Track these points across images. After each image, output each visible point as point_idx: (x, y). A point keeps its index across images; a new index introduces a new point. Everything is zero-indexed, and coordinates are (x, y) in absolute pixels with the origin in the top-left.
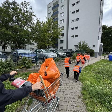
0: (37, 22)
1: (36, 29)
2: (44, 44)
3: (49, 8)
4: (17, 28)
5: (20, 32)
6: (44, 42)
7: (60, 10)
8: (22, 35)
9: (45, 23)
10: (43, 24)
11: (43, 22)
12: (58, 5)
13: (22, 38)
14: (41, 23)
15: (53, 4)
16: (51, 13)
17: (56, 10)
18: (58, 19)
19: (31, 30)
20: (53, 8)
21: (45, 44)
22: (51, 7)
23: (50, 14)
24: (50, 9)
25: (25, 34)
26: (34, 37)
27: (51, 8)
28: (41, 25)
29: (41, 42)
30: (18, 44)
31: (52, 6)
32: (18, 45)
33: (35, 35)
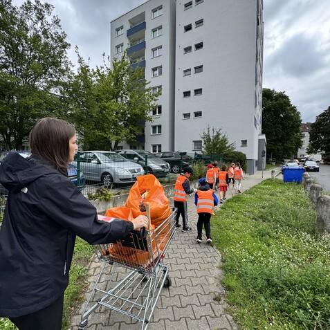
1: (75, 91)
2: (102, 136)
3: (118, 30)
4: (10, 83)
5: (23, 96)
6: (103, 129)
7: (150, 41)
8: (27, 108)
9: (105, 73)
10: (100, 75)
11: (98, 70)
12: (143, 26)
13: (27, 117)
14: (94, 73)
15: (129, 21)
16: (122, 45)
17: (139, 39)
18: (143, 64)
19: (59, 93)
20: (129, 33)
22: (122, 28)
23: (120, 49)
24: (120, 33)
25: (39, 105)
26: (71, 114)
27: (124, 32)
28: (94, 79)
29: (93, 129)
30: (15, 136)
31: (127, 27)
32: (12, 138)
33: (72, 109)
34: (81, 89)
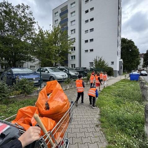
0: (40, 31)
1: (37, 41)
3: (56, 13)
4: (10, 38)
6: (49, 58)
7: (70, 18)
8: (17, 49)
9: (50, 33)
10: (48, 34)
11: (47, 32)
12: (67, 11)
13: (17, 53)
14: (45, 33)
15: (61, 9)
16: (58, 20)
17: (65, 17)
18: (67, 28)
19: (30, 42)
20: (61, 15)
21: (50, 61)
22: (57, 12)
23: (57, 22)
24: (56, 15)
25: (22, 48)
26: (36, 51)
27: (58, 14)
28: (45, 36)
29: (45, 58)
30: (12, 61)
31: (60, 12)
32: (11, 62)
33: (36, 49)
34: (40, 40)
